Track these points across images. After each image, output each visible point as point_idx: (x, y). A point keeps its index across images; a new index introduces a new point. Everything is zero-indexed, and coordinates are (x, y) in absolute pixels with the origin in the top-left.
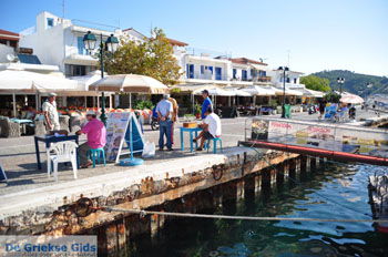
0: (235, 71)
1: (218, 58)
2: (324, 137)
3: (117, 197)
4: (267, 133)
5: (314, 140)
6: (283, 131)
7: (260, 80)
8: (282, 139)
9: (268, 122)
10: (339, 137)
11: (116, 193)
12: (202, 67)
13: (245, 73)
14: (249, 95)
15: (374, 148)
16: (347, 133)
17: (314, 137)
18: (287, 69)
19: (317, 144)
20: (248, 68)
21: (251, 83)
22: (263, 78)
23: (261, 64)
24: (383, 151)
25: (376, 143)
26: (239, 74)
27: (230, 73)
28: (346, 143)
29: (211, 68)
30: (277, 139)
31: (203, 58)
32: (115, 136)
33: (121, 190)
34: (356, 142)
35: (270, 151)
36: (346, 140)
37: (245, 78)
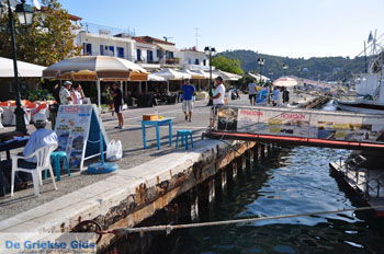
0: (139, 52)
1: (120, 36)
2: (299, 124)
3: (115, 214)
4: (236, 122)
5: (287, 128)
6: (254, 119)
7: (168, 62)
8: (252, 128)
9: (236, 110)
10: (314, 123)
11: (113, 210)
12: (101, 46)
13: (150, 53)
14: (163, 79)
15: (348, 132)
16: (322, 119)
17: (289, 124)
18: (213, 50)
19: (291, 132)
20: (154, 48)
21: (158, 66)
22: (171, 60)
23: (166, 43)
24: (358, 134)
25: (351, 126)
26: (144, 54)
27: (134, 54)
28: (322, 128)
29: (112, 48)
30: (247, 128)
31: (102, 36)
32: (73, 136)
33: (118, 204)
34: (331, 127)
35: (235, 142)
36: (321, 125)
37: (150, 60)
